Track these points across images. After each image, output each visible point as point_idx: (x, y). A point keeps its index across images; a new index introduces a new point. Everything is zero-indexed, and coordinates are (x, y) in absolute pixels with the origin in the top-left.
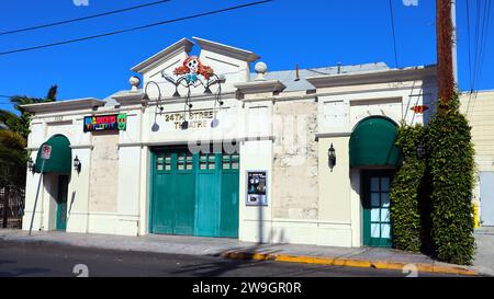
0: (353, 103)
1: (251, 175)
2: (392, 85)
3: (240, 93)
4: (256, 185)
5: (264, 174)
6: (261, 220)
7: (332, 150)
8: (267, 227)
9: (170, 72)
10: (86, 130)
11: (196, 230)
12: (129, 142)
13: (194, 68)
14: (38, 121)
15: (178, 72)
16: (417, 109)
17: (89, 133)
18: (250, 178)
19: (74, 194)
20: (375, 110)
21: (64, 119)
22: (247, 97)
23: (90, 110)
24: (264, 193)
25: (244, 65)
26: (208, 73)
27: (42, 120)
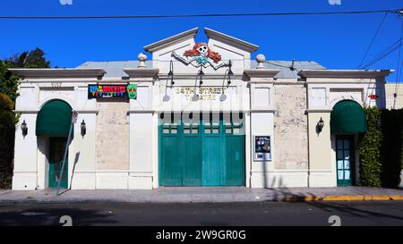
0: (332, 90)
1: (258, 139)
2: (357, 80)
3: (246, 76)
4: (262, 146)
5: (269, 137)
6: (265, 172)
7: (321, 121)
8: (270, 176)
9: (180, 53)
10: (90, 96)
11: (205, 182)
12: (141, 109)
13: (204, 52)
14: (29, 85)
15: (188, 54)
16: (372, 97)
17: (95, 100)
18: (257, 141)
19: (78, 155)
20: (347, 96)
21: (63, 85)
22: (253, 79)
23: (96, 79)
24: (269, 152)
25: (248, 55)
26: (217, 58)
27: (33, 85)
